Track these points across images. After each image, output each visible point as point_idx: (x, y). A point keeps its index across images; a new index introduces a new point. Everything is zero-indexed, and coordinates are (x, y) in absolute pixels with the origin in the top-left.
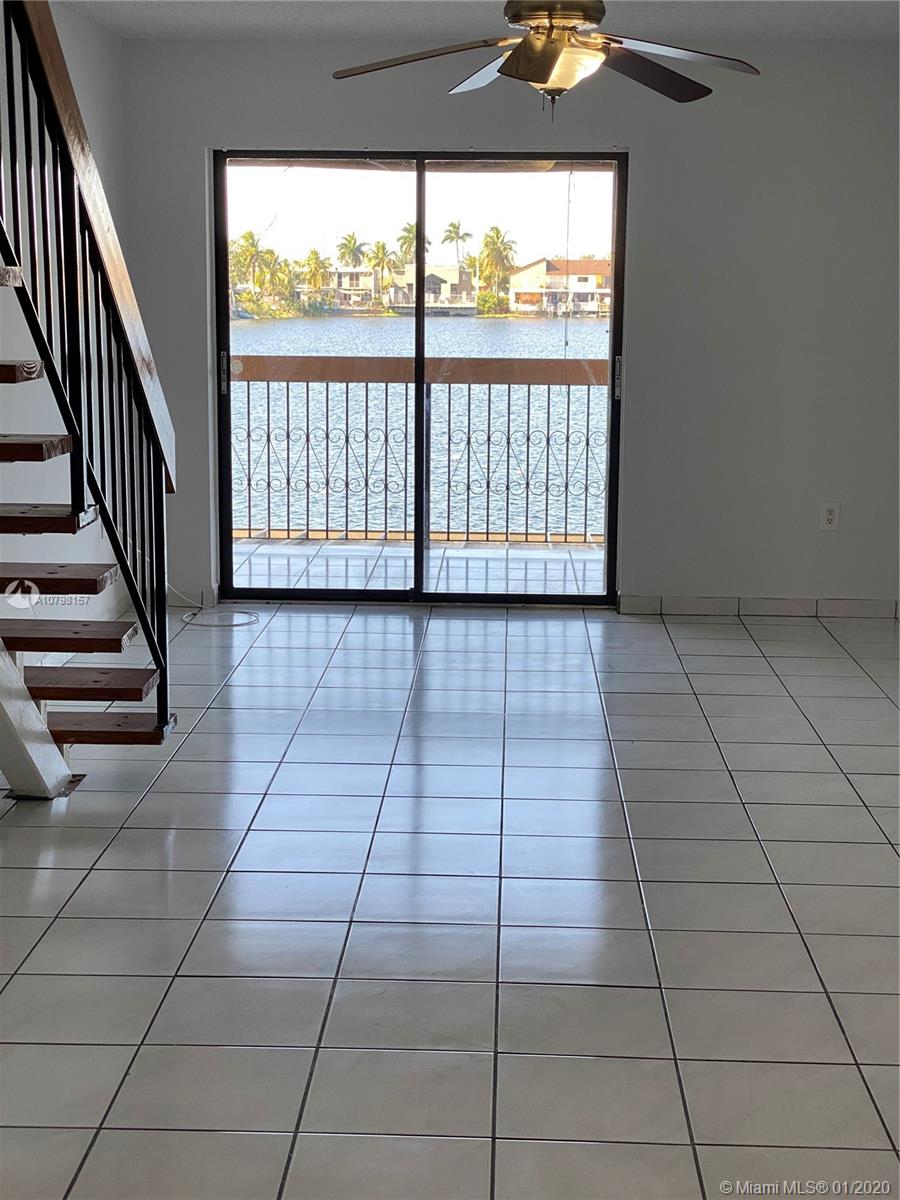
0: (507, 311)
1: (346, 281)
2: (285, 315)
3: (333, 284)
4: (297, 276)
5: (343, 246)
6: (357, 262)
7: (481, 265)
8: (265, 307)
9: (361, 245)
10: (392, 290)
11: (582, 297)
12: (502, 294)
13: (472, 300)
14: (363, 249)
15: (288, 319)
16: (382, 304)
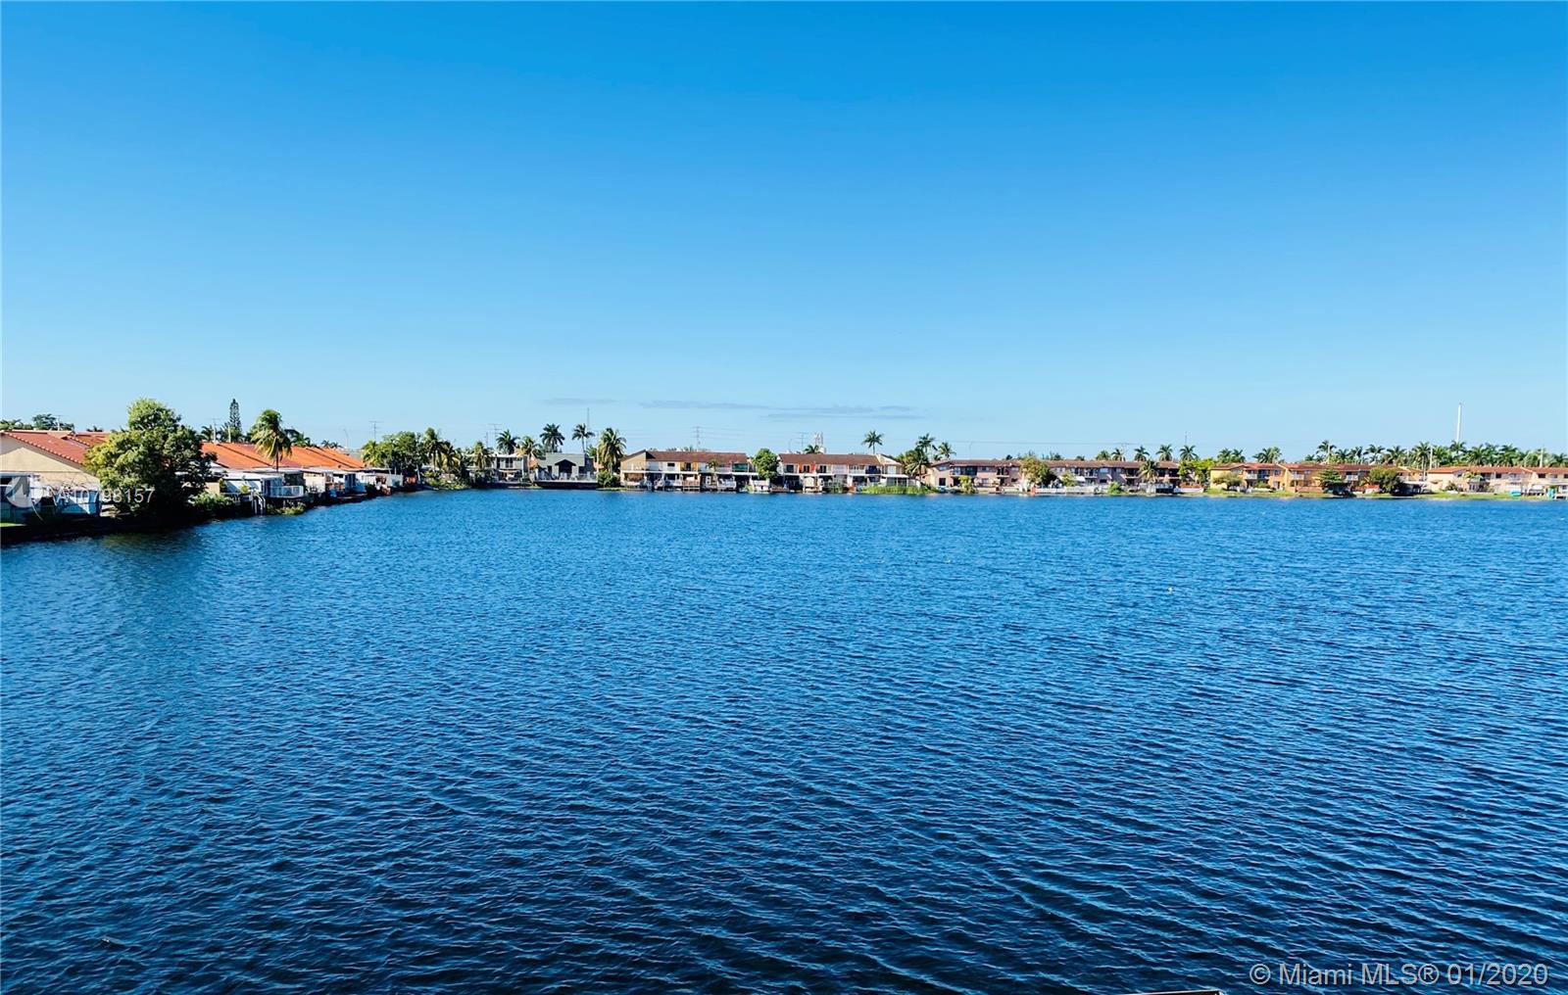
0: (619, 485)
1: (503, 465)
2: (458, 487)
3: (494, 466)
4: (467, 461)
5: (501, 439)
6: (511, 451)
7: (600, 454)
8: (443, 482)
9: (514, 439)
10: (537, 471)
11: (672, 477)
12: (615, 474)
13: (594, 478)
14: (516, 441)
15: (461, 490)
16: (529, 479)
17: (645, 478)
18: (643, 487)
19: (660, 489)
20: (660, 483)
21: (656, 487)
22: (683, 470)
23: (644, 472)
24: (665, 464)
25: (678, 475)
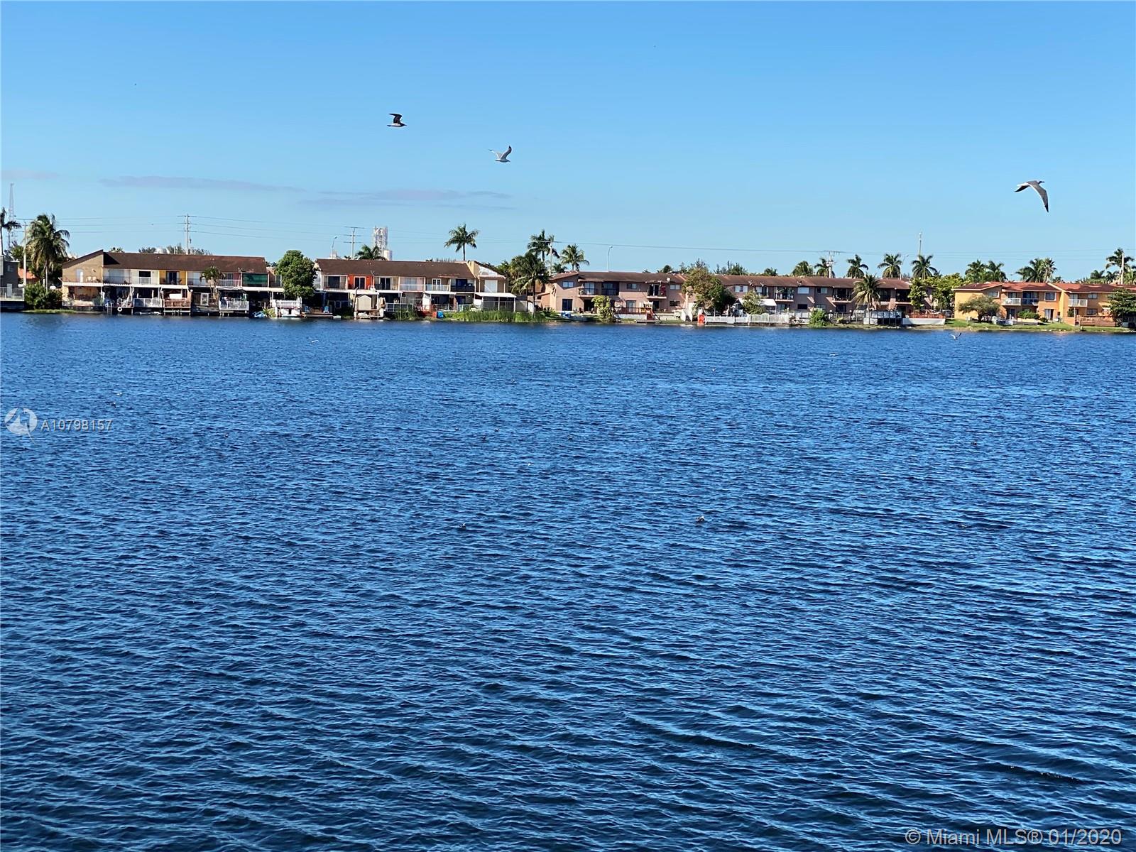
0: (60, 306)
7: (29, 256)
11: (145, 293)
12: (53, 288)
13: (19, 294)
17: (103, 294)
18: (100, 309)
19: (126, 312)
20: (124, 304)
21: (120, 309)
22: (163, 281)
23: (101, 285)
24: (135, 273)
25: (156, 290)
